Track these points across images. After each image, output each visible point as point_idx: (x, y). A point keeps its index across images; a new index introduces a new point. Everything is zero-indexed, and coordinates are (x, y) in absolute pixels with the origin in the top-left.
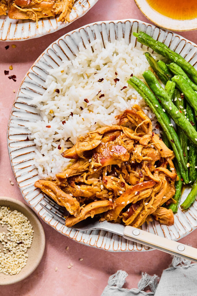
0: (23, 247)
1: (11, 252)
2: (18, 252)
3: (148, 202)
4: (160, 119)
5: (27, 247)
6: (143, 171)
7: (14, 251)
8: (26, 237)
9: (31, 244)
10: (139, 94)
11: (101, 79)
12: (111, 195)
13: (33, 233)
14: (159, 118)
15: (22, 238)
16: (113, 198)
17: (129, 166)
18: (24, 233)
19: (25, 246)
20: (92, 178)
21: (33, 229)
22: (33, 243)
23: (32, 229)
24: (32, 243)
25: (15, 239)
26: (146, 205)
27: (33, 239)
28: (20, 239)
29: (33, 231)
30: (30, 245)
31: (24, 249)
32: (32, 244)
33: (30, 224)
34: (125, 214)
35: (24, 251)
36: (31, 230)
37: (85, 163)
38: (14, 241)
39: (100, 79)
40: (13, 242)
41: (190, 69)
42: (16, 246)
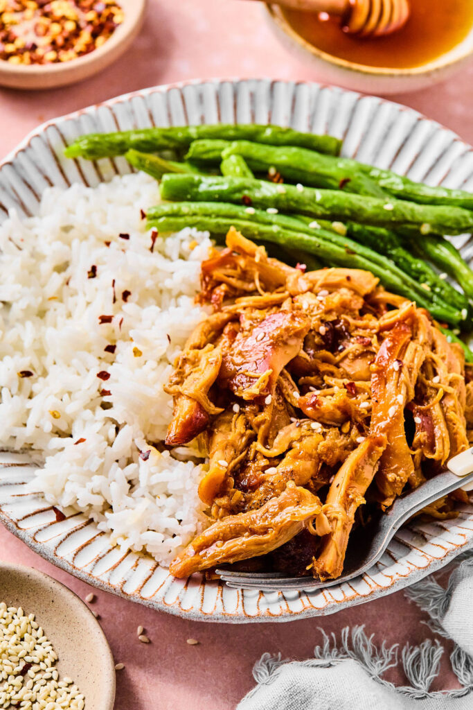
0: (39, 672)
1: (22, 704)
2: (38, 692)
3: (435, 374)
4: (284, 231)
5: (49, 665)
6: (361, 332)
7: (29, 695)
8: (26, 646)
9: (53, 650)
10: (195, 229)
11: (90, 269)
12: (351, 429)
13: (34, 620)
14: (279, 233)
15: (20, 655)
16: (362, 431)
17: (324, 353)
18: (14, 639)
19: (42, 666)
20: (277, 434)
21: (27, 611)
22: (54, 644)
23: (24, 615)
24: (51, 645)
25: (5, 667)
26: (439, 383)
27: (46, 633)
28: (16, 659)
29: (31, 616)
30: (51, 652)
31: (47, 675)
32: (55, 647)
33: (9, 609)
34: (420, 436)
35: (51, 679)
36: (24, 620)
37: (233, 424)
38: (9, 675)
39: (89, 273)
40: (7, 680)
41: (236, 129)
42: (23, 682)
